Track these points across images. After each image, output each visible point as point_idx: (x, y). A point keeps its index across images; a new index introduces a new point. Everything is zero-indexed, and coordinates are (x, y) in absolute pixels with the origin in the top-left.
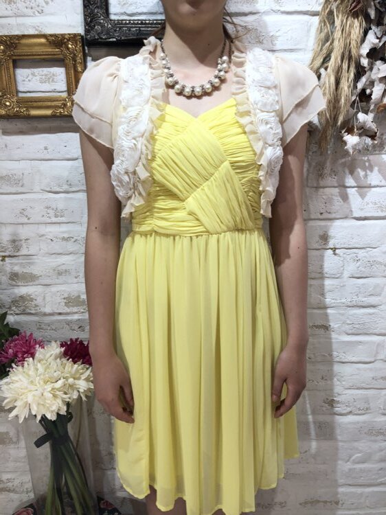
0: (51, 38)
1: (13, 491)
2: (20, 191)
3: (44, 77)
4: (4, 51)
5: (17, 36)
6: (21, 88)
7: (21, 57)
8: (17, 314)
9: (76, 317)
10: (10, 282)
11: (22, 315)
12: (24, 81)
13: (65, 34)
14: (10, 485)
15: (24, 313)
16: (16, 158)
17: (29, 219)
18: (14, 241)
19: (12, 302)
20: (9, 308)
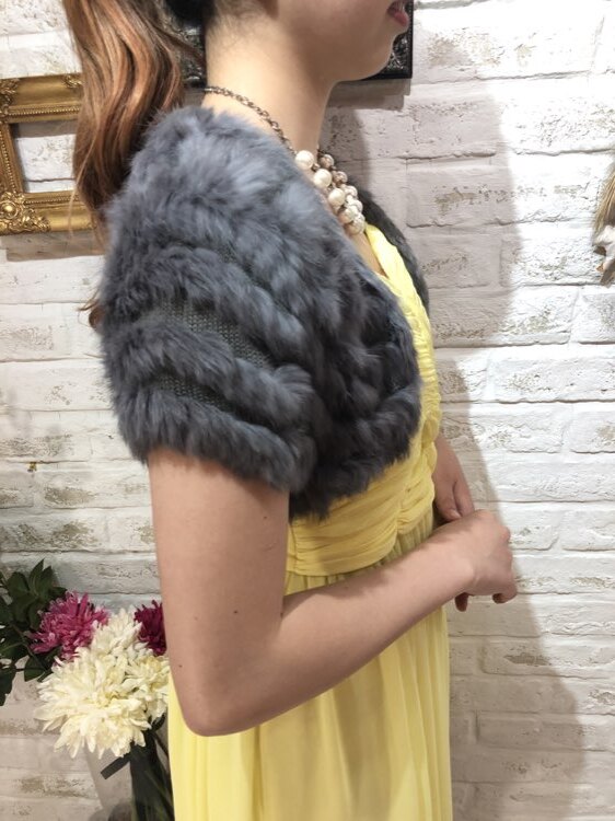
0: (74, 82)
1: (85, 796)
2: (47, 357)
6: (30, 173)
7: (24, 120)
8: (63, 551)
10: (47, 502)
11: (72, 554)
12: (35, 160)
14: (78, 788)
15: (74, 550)
16: (36, 299)
17: (68, 403)
18: (48, 439)
19: (55, 533)
20: (49, 542)
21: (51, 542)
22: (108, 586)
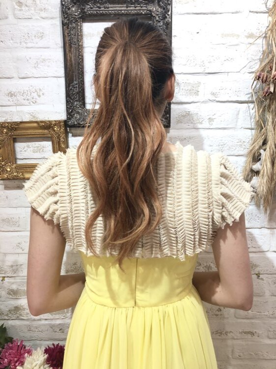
0: (41, 124)
2: (16, 230)
3: (36, 148)
4: (6, 133)
5: (16, 122)
6: (19, 156)
7: (19, 137)
8: (12, 320)
9: (58, 322)
10: (8, 296)
11: (16, 320)
12: (21, 151)
13: (52, 121)
15: (18, 318)
16: (14, 206)
17: (23, 250)
18: (12, 266)
19: (9, 310)
20: (6, 315)
21: (7, 315)
22: (31, 337)
